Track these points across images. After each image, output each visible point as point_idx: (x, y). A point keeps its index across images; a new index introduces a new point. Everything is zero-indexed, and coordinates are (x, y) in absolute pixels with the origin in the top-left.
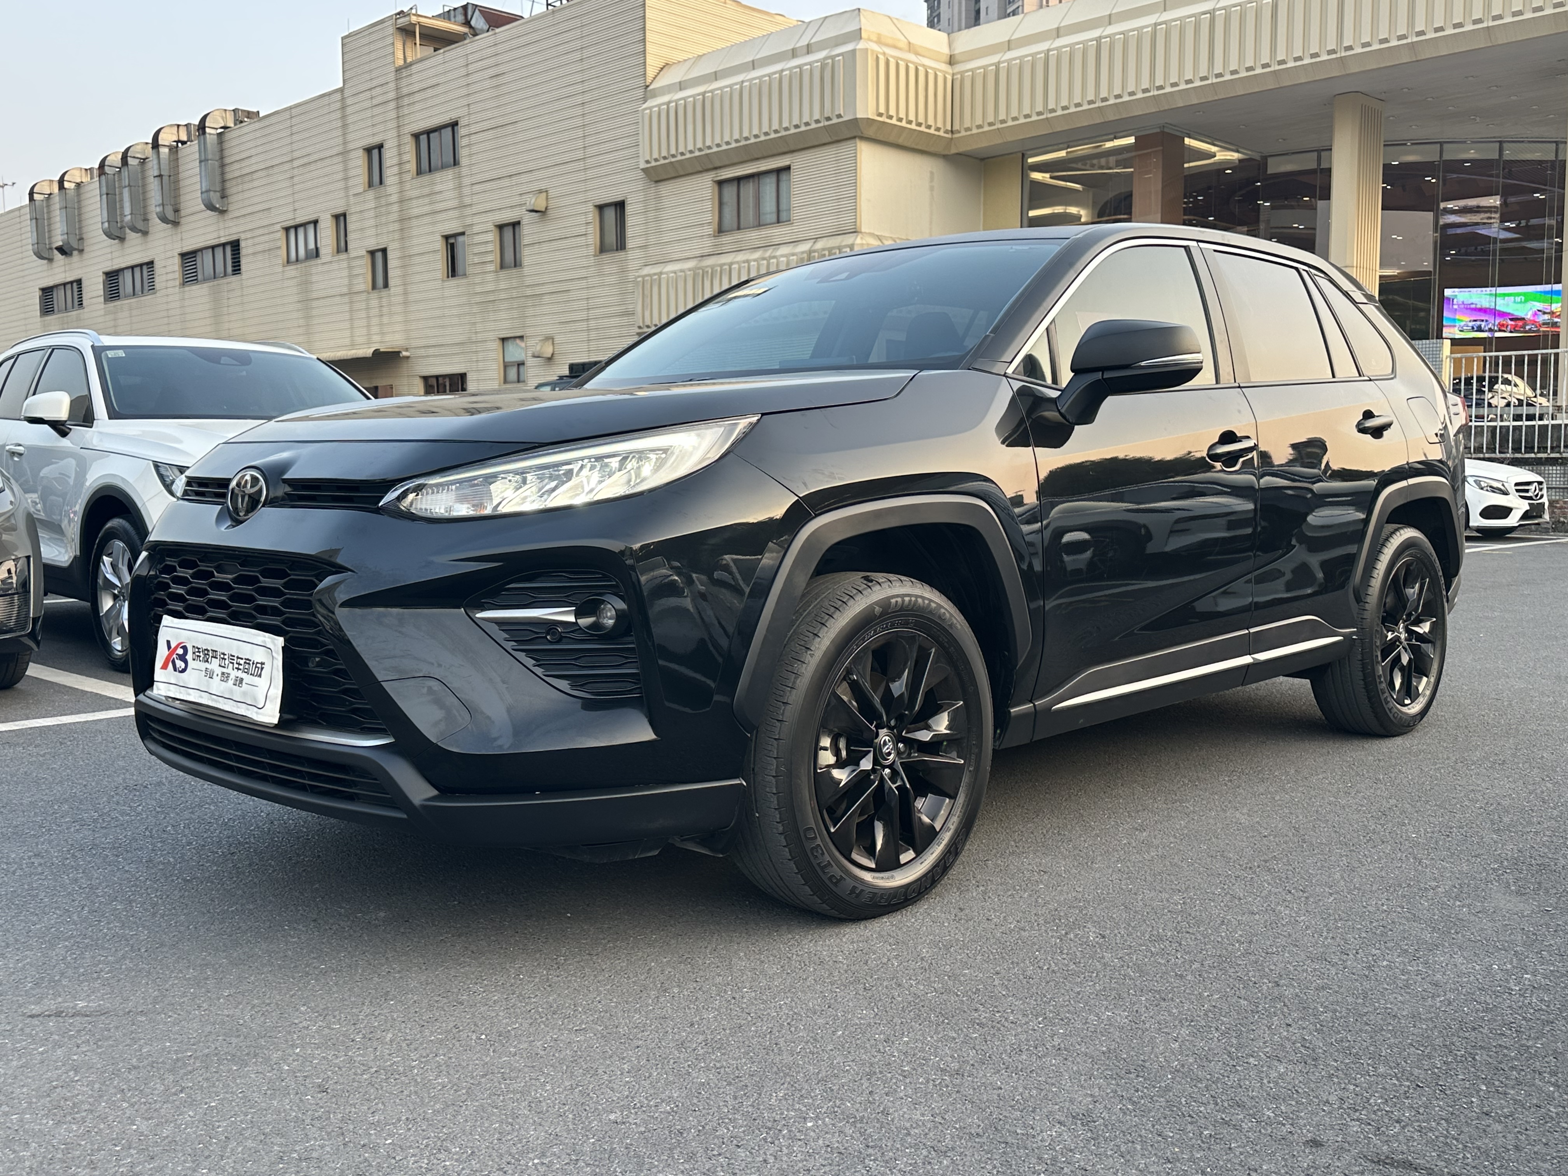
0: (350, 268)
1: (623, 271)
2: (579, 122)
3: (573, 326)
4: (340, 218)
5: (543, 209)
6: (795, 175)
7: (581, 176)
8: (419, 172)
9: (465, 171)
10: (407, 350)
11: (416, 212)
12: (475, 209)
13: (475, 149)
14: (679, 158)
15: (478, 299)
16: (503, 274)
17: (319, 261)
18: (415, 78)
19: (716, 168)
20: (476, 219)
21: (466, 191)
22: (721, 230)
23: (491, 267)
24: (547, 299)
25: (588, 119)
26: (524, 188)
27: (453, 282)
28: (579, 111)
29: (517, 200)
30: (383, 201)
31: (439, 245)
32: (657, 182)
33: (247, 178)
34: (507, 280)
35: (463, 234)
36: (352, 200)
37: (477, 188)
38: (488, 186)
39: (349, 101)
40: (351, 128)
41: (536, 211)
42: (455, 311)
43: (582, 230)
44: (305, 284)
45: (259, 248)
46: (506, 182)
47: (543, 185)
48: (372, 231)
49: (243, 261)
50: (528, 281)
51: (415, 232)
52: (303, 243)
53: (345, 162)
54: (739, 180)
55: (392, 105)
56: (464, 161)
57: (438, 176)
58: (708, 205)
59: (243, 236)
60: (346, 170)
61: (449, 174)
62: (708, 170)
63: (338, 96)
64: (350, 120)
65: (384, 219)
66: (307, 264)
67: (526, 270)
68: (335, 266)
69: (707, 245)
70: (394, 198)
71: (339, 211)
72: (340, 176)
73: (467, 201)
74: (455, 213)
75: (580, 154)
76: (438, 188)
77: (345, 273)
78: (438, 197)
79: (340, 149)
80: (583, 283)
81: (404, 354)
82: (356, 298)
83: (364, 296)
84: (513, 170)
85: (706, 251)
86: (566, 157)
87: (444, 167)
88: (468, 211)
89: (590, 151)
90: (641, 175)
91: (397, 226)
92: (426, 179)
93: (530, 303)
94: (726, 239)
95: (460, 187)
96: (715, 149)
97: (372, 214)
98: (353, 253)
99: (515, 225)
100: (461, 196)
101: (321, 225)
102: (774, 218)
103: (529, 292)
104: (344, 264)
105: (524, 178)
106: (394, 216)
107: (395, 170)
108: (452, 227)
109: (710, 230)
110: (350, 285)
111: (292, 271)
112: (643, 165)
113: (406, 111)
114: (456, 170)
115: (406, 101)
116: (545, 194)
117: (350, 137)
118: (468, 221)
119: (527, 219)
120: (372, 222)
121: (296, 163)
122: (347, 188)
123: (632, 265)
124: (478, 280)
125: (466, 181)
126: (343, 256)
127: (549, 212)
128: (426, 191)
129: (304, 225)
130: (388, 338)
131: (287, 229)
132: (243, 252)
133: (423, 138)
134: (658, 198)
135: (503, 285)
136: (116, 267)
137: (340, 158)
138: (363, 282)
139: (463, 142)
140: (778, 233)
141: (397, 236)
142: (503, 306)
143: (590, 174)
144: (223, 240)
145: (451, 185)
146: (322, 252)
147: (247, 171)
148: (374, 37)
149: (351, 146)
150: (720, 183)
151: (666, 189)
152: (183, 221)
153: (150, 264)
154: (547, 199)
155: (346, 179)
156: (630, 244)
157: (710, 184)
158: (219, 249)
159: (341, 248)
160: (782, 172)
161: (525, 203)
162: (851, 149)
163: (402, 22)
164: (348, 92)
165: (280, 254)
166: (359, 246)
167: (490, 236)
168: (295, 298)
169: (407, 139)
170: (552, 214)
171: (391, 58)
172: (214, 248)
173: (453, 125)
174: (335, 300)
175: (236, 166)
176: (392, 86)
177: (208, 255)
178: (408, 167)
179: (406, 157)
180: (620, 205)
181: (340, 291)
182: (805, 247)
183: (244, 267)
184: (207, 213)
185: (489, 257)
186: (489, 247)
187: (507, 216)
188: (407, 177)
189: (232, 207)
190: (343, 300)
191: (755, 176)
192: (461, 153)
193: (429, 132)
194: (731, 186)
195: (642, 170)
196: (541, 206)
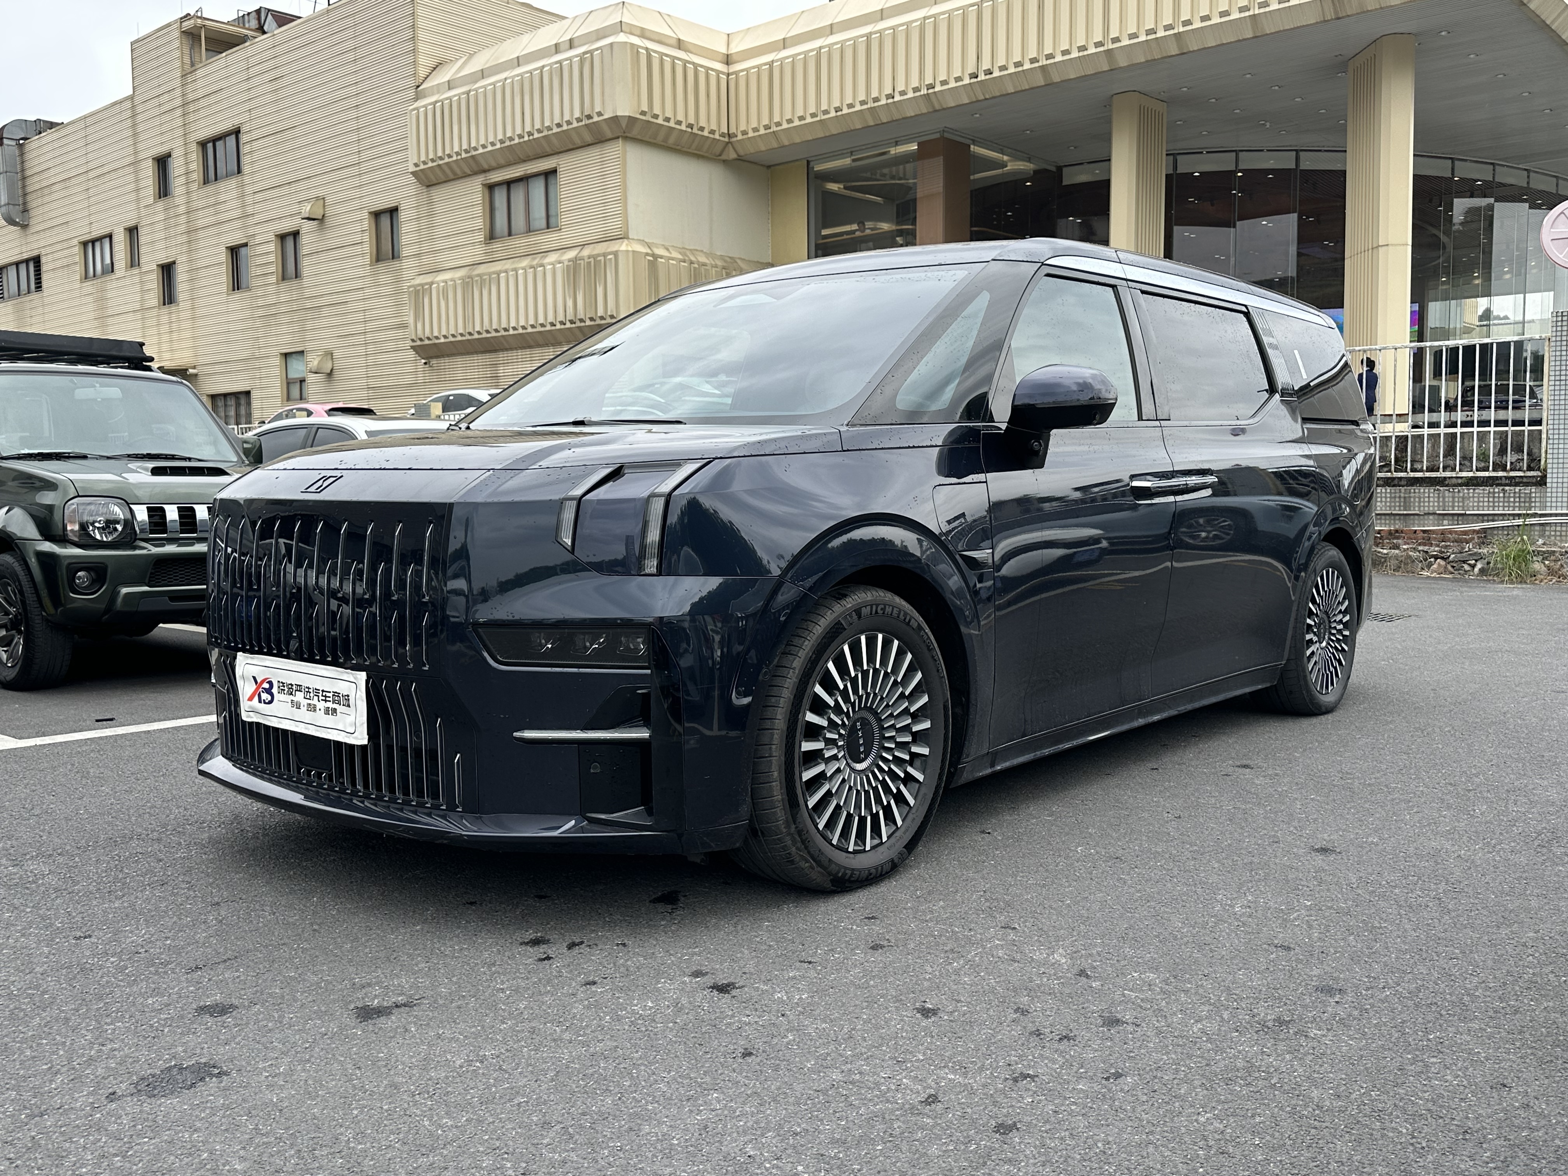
0: (142, 282)
1: (398, 281)
2: (353, 125)
3: (351, 340)
4: (132, 231)
5: (320, 217)
6: (563, 177)
7: (356, 182)
8: (206, 181)
9: (247, 179)
10: (194, 367)
11: (201, 223)
12: (256, 219)
13: (256, 156)
14: (447, 160)
15: (261, 312)
16: (284, 285)
17: (113, 277)
18: (200, 83)
19: (485, 171)
20: (258, 229)
21: (249, 200)
22: (491, 236)
23: (273, 279)
24: (326, 311)
25: (362, 122)
26: (303, 196)
27: (237, 295)
28: (353, 114)
29: (295, 209)
30: (172, 213)
31: (223, 257)
32: (428, 186)
33: (46, 191)
34: (287, 293)
35: (246, 245)
36: (143, 212)
37: (259, 197)
38: (269, 195)
39: (139, 109)
40: (142, 137)
41: (314, 219)
42: (239, 326)
43: (357, 238)
44: (101, 301)
45: (59, 264)
46: (285, 190)
47: (320, 192)
48: (161, 245)
49: (45, 277)
50: (308, 293)
51: (202, 244)
52: (101, 257)
53: (136, 172)
54: (509, 184)
55: (179, 112)
56: (246, 169)
57: (223, 185)
58: (478, 210)
59: (43, 252)
60: (137, 181)
61: (232, 183)
62: (475, 173)
63: (128, 104)
64: (140, 128)
65: (172, 232)
66: (103, 279)
67: (306, 281)
68: (128, 281)
69: (478, 252)
70: (182, 209)
71: (131, 223)
72: (132, 186)
73: (250, 210)
74: (237, 224)
75: (354, 159)
76: (222, 198)
77: (137, 288)
78: (222, 207)
79: (131, 159)
80: (359, 295)
81: (191, 371)
82: (149, 314)
83: (155, 312)
84: (292, 177)
85: (478, 259)
86: (343, 162)
87: (228, 175)
88: (251, 221)
89: (365, 155)
90: (413, 179)
91: (184, 238)
92: (211, 188)
93: (308, 315)
94: (497, 245)
95: (242, 196)
96: (481, 151)
97: (161, 226)
98: (145, 269)
99: (296, 234)
100: (242, 206)
101: (115, 239)
102: (543, 223)
103: (309, 304)
104: (137, 279)
105: (302, 185)
106: (182, 228)
107: (182, 180)
108: (236, 239)
109: (480, 237)
110: (142, 300)
111: (89, 286)
112: (414, 169)
113: (191, 117)
114: (239, 178)
115: (191, 108)
116: (322, 201)
117: (141, 146)
118: (251, 232)
119: (307, 228)
120: (162, 235)
121: (92, 175)
122: (138, 200)
123: (406, 274)
124: (260, 293)
125: (249, 190)
126: (136, 271)
127: (327, 220)
128: (212, 200)
129: (100, 239)
130: (177, 355)
131: (85, 244)
132: (44, 268)
133: (210, 145)
134: (430, 203)
135: (284, 297)
137: (131, 169)
138: (154, 297)
139: (245, 149)
140: (549, 239)
141: (185, 248)
142: (285, 319)
143: (365, 179)
144: (25, 256)
145: (234, 194)
146: (116, 267)
147: (44, 184)
148: (160, 42)
149: (142, 156)
150: (491, 188)
151: (440, 194)
154: (324, 206)
155: (137, 190)
156: (405, 252)
157: (479, 188)
158: (23, 267)
159: (134, 261)
160: (550, 174)
161: (306, 209)
162: (615, 149)
163: (187, 25)
164: (138, 100)
165: (79, 269)
166: (151, 258)
167: (272, 247)
168: (92, 315)
169: (194, 147)
170: (329, 222)
171: (178, 64)
172: (17, 264)
173: (237, 132)
174: (130, 316)
175: (36, 179)
176: (178, 92)
177: (12, 271)
178: (195, 176)
179: (194, 166)
180: (393, 212)
181: (137, 306)
182: (571, 254)
183: (45, 284)
184: (12, 228)
185: (273, 269)
186: (272, 258)
187: (287, 226)
188: (195, 186)
189: (33, 222)
190: (139, 315)
191: (524, 179)
192: (245, 160)
193: (215, 140)
194: (501, 190)
195: (412, 174)
196: (319, 214)
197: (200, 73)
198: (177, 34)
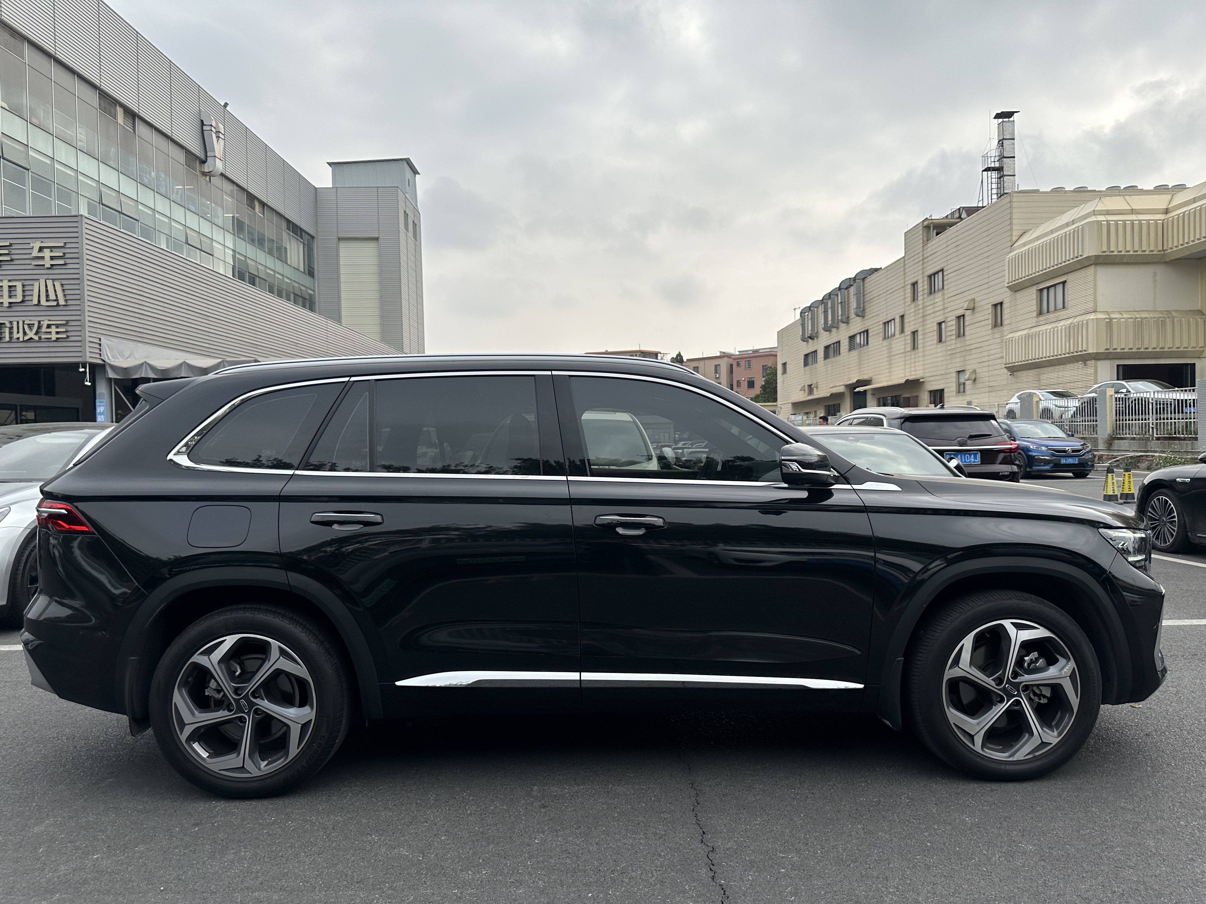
0: (905, 340)
1: (1002, 336)
2: (985, 266)
3: (983, 364)
4: (902, 317)
6: (1070, 284)
7: (988, 291)
8: (931, 293)
9: (946, 292)
10: (923, 378)
11: (928, 312)
12: (949, 310)
13: (949, 281)
14: (1021, 280)
15: (949, 353)
16: (959, 340)
17: (894, 338)
18: (929, 249)
19: (1037, 284)
20: (949, 314)
21: (947, 301)
22: (1040, 313)
23: (954, 337)
24: (974, 351)
25: (989, 264)
26: (967, 298)
27: (940, 345)
28: (986, 260)
29: (962, 305)
30: (917, 308)
31: (935, 328)
32: (1014, 292)
33: (871, 301)
34: (960, 343)
35: (944, 322)
36: (907, 308)
37: (950, 299)
38: (953, 298)
39: (907, 262)
40: (907, 275)
41: (970, 309)
42: (940, 359)
43: (986, 317)
44: (890, 349)
45: (874, 333)
46: (961, 296)
47: (973, 296)
48: (913, 323)
49: (870, 339)
50: (968, 343)
51: (928, 322)
52: (890, 329)
53: (904, 291)
54: (1048, 288)
55: (921, 263)
56: (945, 287)
57: (937, 295)
58: (1034, 302)
59: (870, 327)
60: (904, 294)
61: (940, 294)
62: (1033, 285)
63: (903, 261)
64: (907, 271)
65: (917, 317)
66: (891, 339)
67: (967, 338)
68: (900, 340)
69: (1034, 321)
70: (921, 307)
71: (902, 314)
72: (902, 297)
73: (946, 306)
74: (941, 312)
75: (986, 281)
76: (937, 300)
77: (904, 343)
78: (936, 305)
79: (902, 285)
80: (987, 343)
81: (921, 380)
82: (907, 354)
83: (909, 354)
85: (1034, 324)
86: (981, 283)
87: (939, 290)
88: (947, 311)
89: (989, 279)
90: (1008, 289)
91: (921, 320)
92: (932, 296)
93: (968, 353)
94: (1042, 318)
95: (944, 299)
96: (1033, 275)
97: (913, 314)
98: (906, 334)
99: (963, 316)
100: (944, 304)
101: (896, 321)
102: (1061, 306)
103: (968, 348)
104: (903, 339)
105: (967, 293)
106: (920, 315)
107: (921, 293)
108: (940, 319)
109: (1035, 314)
110: (905, 348)
111: (885, 343)
112: (1006, 285)
113: (925, 265)
114: (943, 292)
115: (926, 261)
116: (974, 300)
117: (907, 279)
118: (946, 316)
119: (967, 313)
120: (913, 318)
121: (888, 292)
122: (905, 303)
123: (1005, 333)
124: (949, 343)
125: (947, 296)
126: (903, 335)
128: (932, 302)
129: (890, 321)
130: (918, 373)
131: (885, 323)
132: (870, 334)
133: (933, 276)
134: (1016, 299)
135: (958, 345)
136: (828, 344)
137: (902, 289)
138: (909, 347)
139: (945, 278)
140: (1063, 314)
141: (921, 324)
142: (958, 355)
143: (991, 290)
144: (863, 330)
145: (940, 299)
146: (896, 334)
147: (871, 297)
148: (915, 232)
149: (907, 283)
150: (1041, 290)
151: (1018, 295)
152: (851, 321)
153: (839, 342)
154: (975, 303)
155: (904, 299)
156: (1005, 322)
157: (1035, 291)
158: (862, 334)
159: (902, 331)
160: (1064, 283)
161: (966, 306)
162: (1091, 269)
163: (926, 223)
164: (906, 258)
165: (882, 335)
166: (908, 330)
167: (954, 322)
168: (886, 355)
169: (926, 278)
170: (976, 310)
171: (921, 241)
172: (860, 333)
173: (942, 270)
174: (900, 356)
175: (868, 295)
176: (921, 254)
177: (858, 337)
178: (926, 291)
179: (926, 287)
180: (1001, 304)
181: (902, 351)
182: (1070, 321)
183: (870, 342)
184: (858, 318)
185: (954, 332)
186: (954, 327)
187: (960, 312)
188: (926, 296)
189: (866, 314)
190: (903, 355)
191: (1054, 286)
192: (945, 283)
193: (934, 274)
194: (1045, 291)
195: (1007, 287)
196: (972, 307)
197: (929, 245)
198: (921, 228)
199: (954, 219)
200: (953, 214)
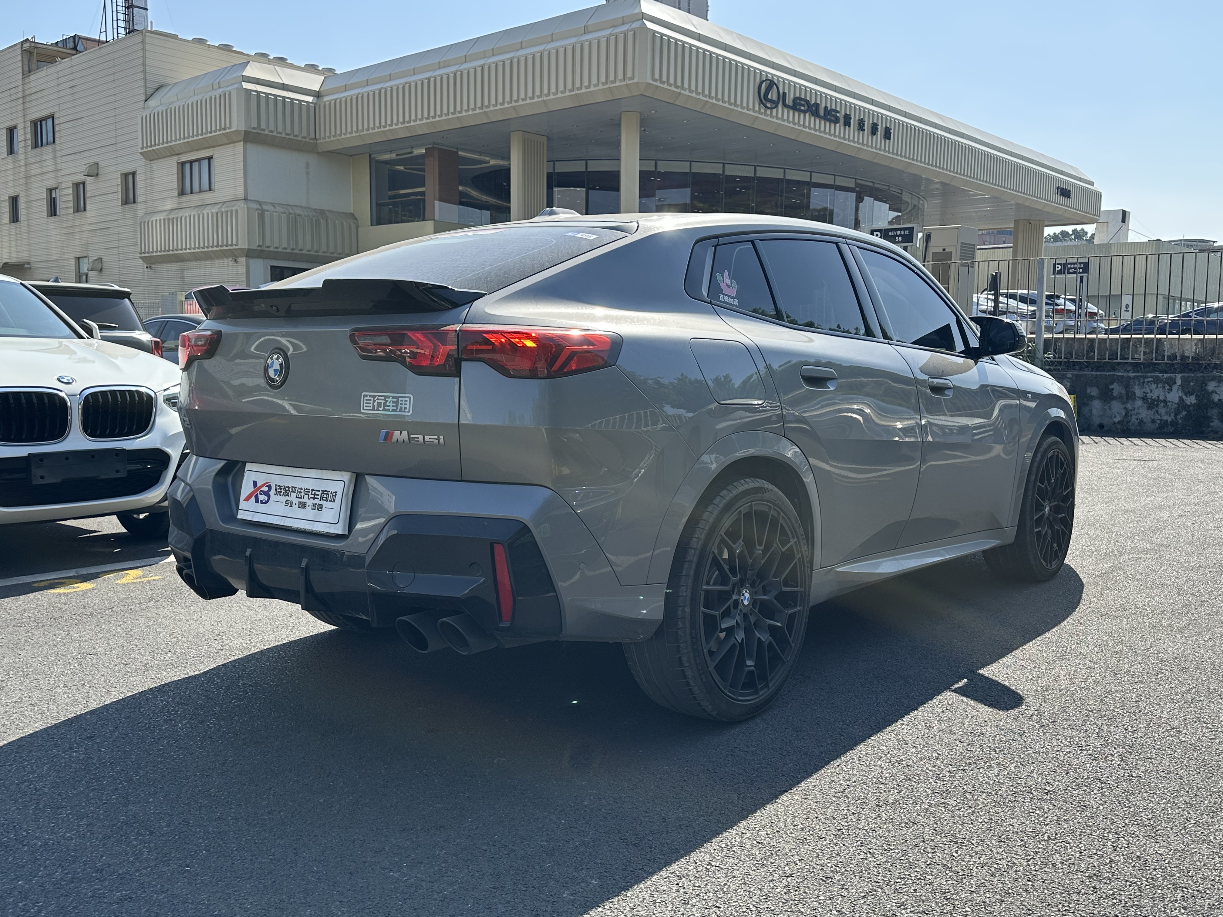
2: (113, 120)
5: (95, 175)
6: (215, 162)
7: (115, 154)
8: (36, 146)
9: (58, 148)
10: (29, 264)
11: (34, 172)
12: (63, 173)
13: (64, 133)
14: (157, 147)
15: (65, 231)
16: (78, 215)
20: (62, 179)
21: (59, 160)
22: (182, 193)
23: (71, 211)
25: (117, 119)
26: (87, 161)
28: (113, 113)
29: (83, 168)
30: (17, 164)
31: (44, 195)
32: (150, 161)
34: (78, 220)
35: (56, 188)
37: (64, 159)
38: (69, 157)
41: (92, 176)
42: (53, 239)
46: (77, 156)
47: (96, 159)
48: (10, 184)
50: (89, 221)
51: (35, 185)
54: (191, 162)
56: (57, 141)
57: (44, 150)
61: (50, 149)
62: (174, 155)
65: (17, 176)
67: (89, 213)
70: (22, 163)
73: (59, 167)
74: (52, 175)
75: (113, 141)
76: (45, 157)
78: (44, 164)
82: (4, 228)
83: (7, 227)
84: (81, 148)
86: (107, 142)
87: (47, 144)
88: (60, 174)
89: (119, 139)
91: (24, 181)
92: (38, 151)
93: (91, 235)
95: (55, 158)
96: (173, 143)
97: (10, 172)
98: (4, 199)
99: (84, 184)
100: (56, 164)
103: (90, 228)
105: (88, 155)
106: (22, 175)
107: (23, 144)
108: (51, 184)
109: (175, 193)
112: (141, 151)
113: (27, 105)
114: (54, 146)
116: (96, 165)
118: (59, 180)
119: (89, 180)
120: (11, 178)
123: (140, 213)
124: (64, 219)
125: (59, 154)
127: (99, 176)
128: (39, 159)
130: (21, 255)
133: (38, 123)
134: (151, 169)
135: (77, 223)
138: (7, 218)
139: (56, 128)
140: (209, 197)
141: (22, 188)
142: (77, 236)
143: (119, 153)
145: (51, 156)
150: (183, 164)
154: (98, 168)
156: (140, 199)
157: (175, 164)
160: (210, 158)
166: (5, 192)
167: (71, 191)
169: (29, 124)
170: (101, 177)
171: (20, 70)
173: (51, 118)
176: (20, 88)
178: (29, 142)
179: (29, 136)
180: (133, 174)
185: (72, 204)
186: (71, 197)
187: (79, 178)
188: (29, 148)
191: (199, 160)
192: (57, 135)
193: (41, 120)
194: (188, 166)
195: (141, 153)
196: (95, 172)
197: (32, 78)
198: (19, 51)
199: (66, 48)
200: (65, 41)
